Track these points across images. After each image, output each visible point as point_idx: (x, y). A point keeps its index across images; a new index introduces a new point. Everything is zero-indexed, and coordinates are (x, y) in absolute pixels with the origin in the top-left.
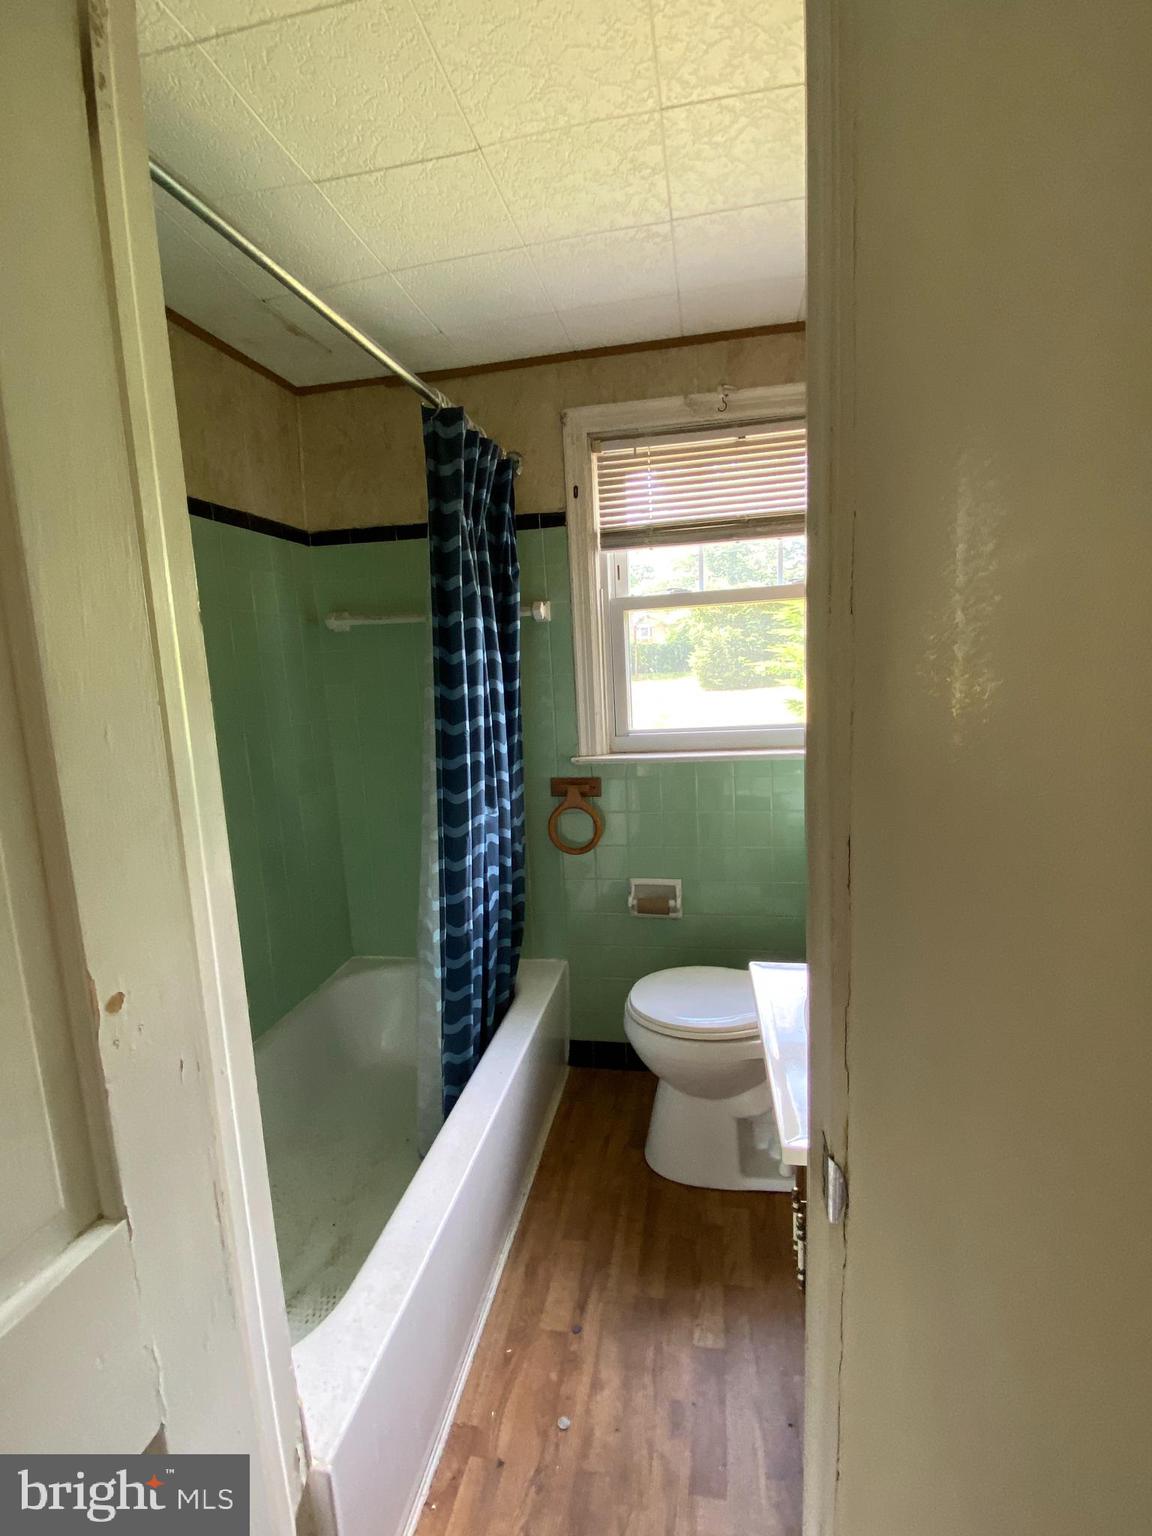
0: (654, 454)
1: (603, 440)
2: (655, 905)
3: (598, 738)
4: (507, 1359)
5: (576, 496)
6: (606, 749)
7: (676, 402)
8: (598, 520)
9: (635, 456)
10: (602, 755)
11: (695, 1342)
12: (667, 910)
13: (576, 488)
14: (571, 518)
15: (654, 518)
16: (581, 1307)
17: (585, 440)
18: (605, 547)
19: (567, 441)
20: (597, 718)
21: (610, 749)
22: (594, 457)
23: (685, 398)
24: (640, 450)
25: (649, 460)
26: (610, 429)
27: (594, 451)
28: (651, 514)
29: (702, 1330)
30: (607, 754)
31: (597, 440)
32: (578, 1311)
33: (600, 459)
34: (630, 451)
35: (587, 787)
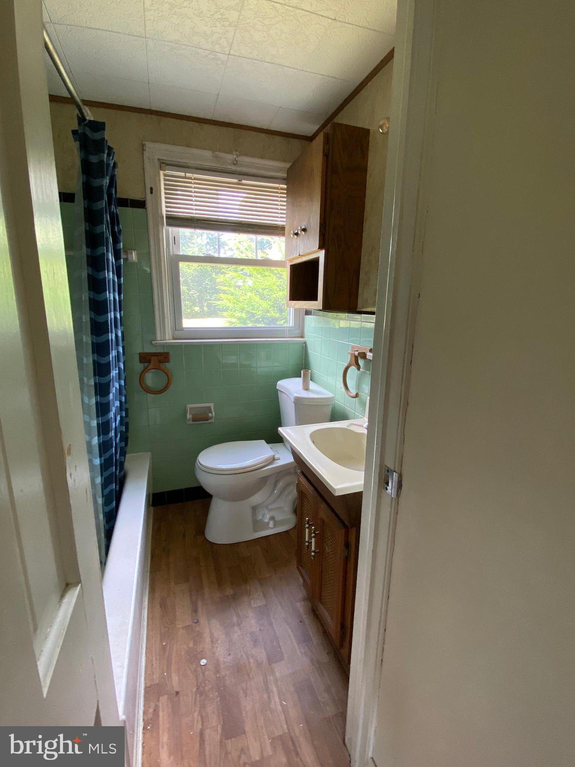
0: (195, 179)
1: (167, 165)
2: (201, 417)
3: (167, 330)
4: (164, 648)
5: (151, 193)
6: (171, 337)
7: (208, 154)
8: (164, 209)
9: (185, 177)
10: (169, 340)
11: (253, 606)
12: (207, 419)
13: (151, 189)
14: (149, 205)
15: (196, 214)
16: (195, 611)
17: (157, 163)
18: (169, 224)
19: (146, 161)
20: (166, 319)
21: (173, 337)
22: (162, 173)
23: (213, 153)
24: (188, 175)
25: (193, 181)
26: (172, 159)
27: (162, 170)
28: (194, 212)
29: (254, 600)
30: (172, 340)
31: (164, 164)
32: (194, 614)
33: (165, 175)
34: (183, 174)
35: (163, 357)
